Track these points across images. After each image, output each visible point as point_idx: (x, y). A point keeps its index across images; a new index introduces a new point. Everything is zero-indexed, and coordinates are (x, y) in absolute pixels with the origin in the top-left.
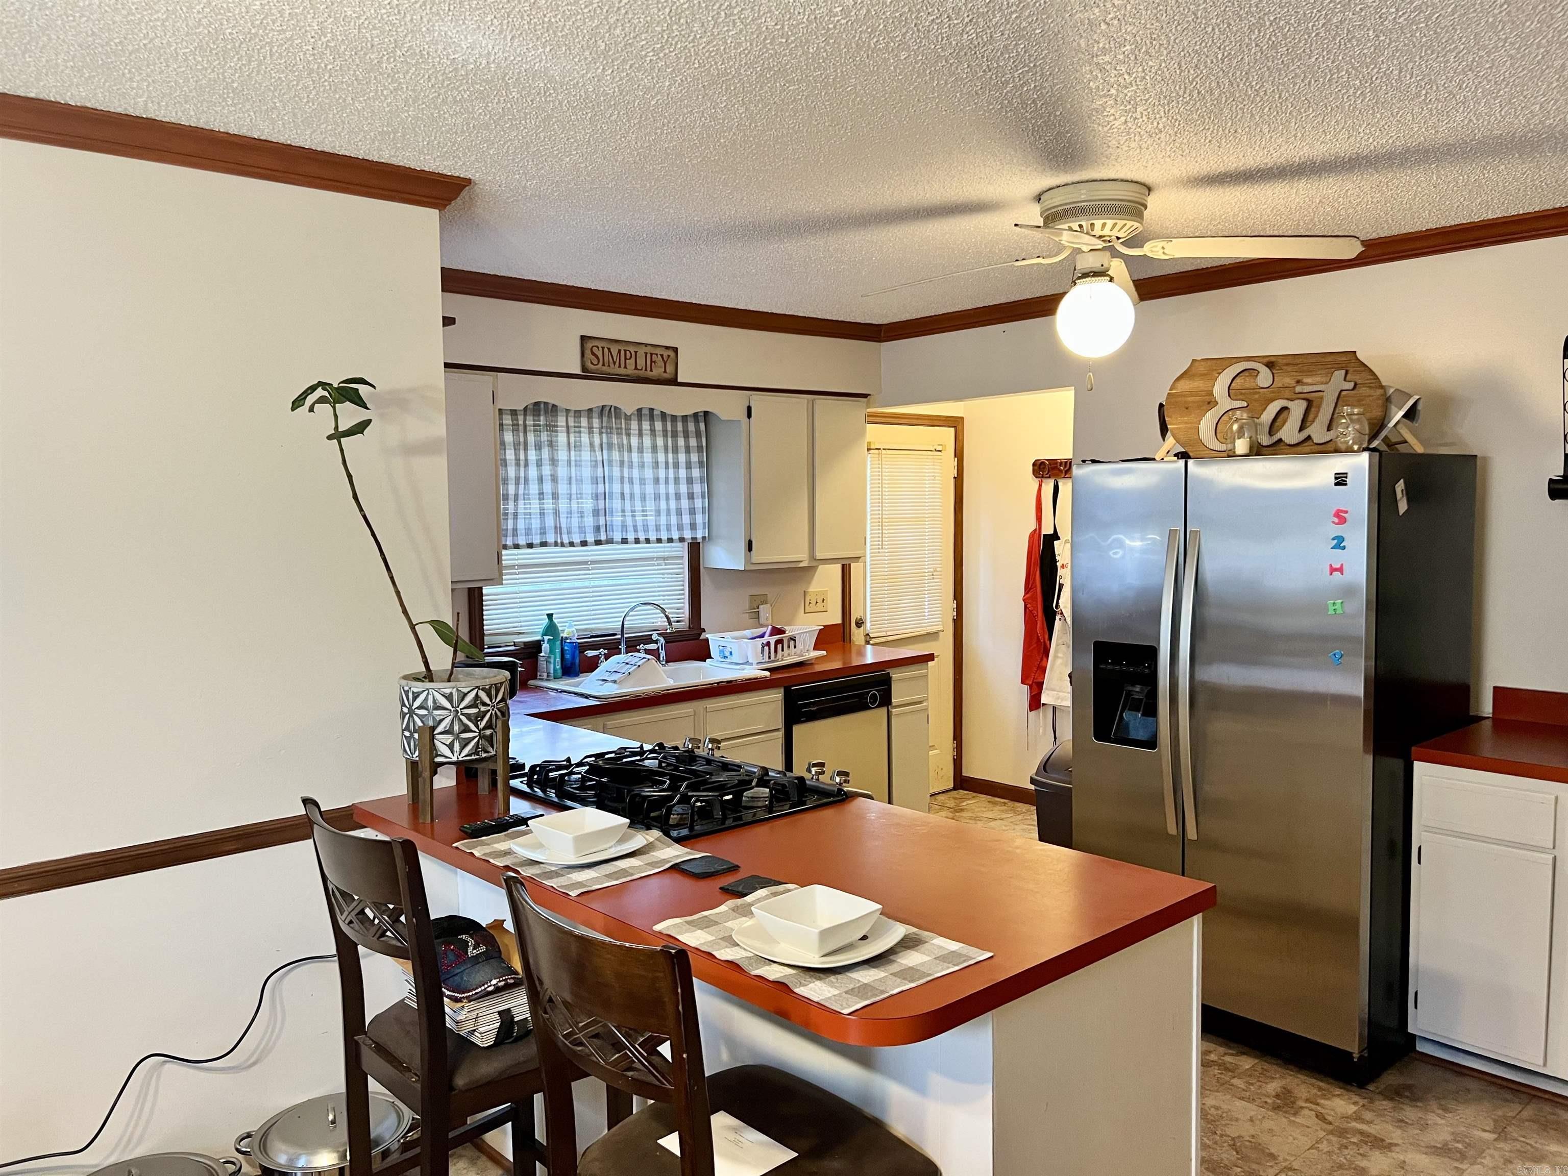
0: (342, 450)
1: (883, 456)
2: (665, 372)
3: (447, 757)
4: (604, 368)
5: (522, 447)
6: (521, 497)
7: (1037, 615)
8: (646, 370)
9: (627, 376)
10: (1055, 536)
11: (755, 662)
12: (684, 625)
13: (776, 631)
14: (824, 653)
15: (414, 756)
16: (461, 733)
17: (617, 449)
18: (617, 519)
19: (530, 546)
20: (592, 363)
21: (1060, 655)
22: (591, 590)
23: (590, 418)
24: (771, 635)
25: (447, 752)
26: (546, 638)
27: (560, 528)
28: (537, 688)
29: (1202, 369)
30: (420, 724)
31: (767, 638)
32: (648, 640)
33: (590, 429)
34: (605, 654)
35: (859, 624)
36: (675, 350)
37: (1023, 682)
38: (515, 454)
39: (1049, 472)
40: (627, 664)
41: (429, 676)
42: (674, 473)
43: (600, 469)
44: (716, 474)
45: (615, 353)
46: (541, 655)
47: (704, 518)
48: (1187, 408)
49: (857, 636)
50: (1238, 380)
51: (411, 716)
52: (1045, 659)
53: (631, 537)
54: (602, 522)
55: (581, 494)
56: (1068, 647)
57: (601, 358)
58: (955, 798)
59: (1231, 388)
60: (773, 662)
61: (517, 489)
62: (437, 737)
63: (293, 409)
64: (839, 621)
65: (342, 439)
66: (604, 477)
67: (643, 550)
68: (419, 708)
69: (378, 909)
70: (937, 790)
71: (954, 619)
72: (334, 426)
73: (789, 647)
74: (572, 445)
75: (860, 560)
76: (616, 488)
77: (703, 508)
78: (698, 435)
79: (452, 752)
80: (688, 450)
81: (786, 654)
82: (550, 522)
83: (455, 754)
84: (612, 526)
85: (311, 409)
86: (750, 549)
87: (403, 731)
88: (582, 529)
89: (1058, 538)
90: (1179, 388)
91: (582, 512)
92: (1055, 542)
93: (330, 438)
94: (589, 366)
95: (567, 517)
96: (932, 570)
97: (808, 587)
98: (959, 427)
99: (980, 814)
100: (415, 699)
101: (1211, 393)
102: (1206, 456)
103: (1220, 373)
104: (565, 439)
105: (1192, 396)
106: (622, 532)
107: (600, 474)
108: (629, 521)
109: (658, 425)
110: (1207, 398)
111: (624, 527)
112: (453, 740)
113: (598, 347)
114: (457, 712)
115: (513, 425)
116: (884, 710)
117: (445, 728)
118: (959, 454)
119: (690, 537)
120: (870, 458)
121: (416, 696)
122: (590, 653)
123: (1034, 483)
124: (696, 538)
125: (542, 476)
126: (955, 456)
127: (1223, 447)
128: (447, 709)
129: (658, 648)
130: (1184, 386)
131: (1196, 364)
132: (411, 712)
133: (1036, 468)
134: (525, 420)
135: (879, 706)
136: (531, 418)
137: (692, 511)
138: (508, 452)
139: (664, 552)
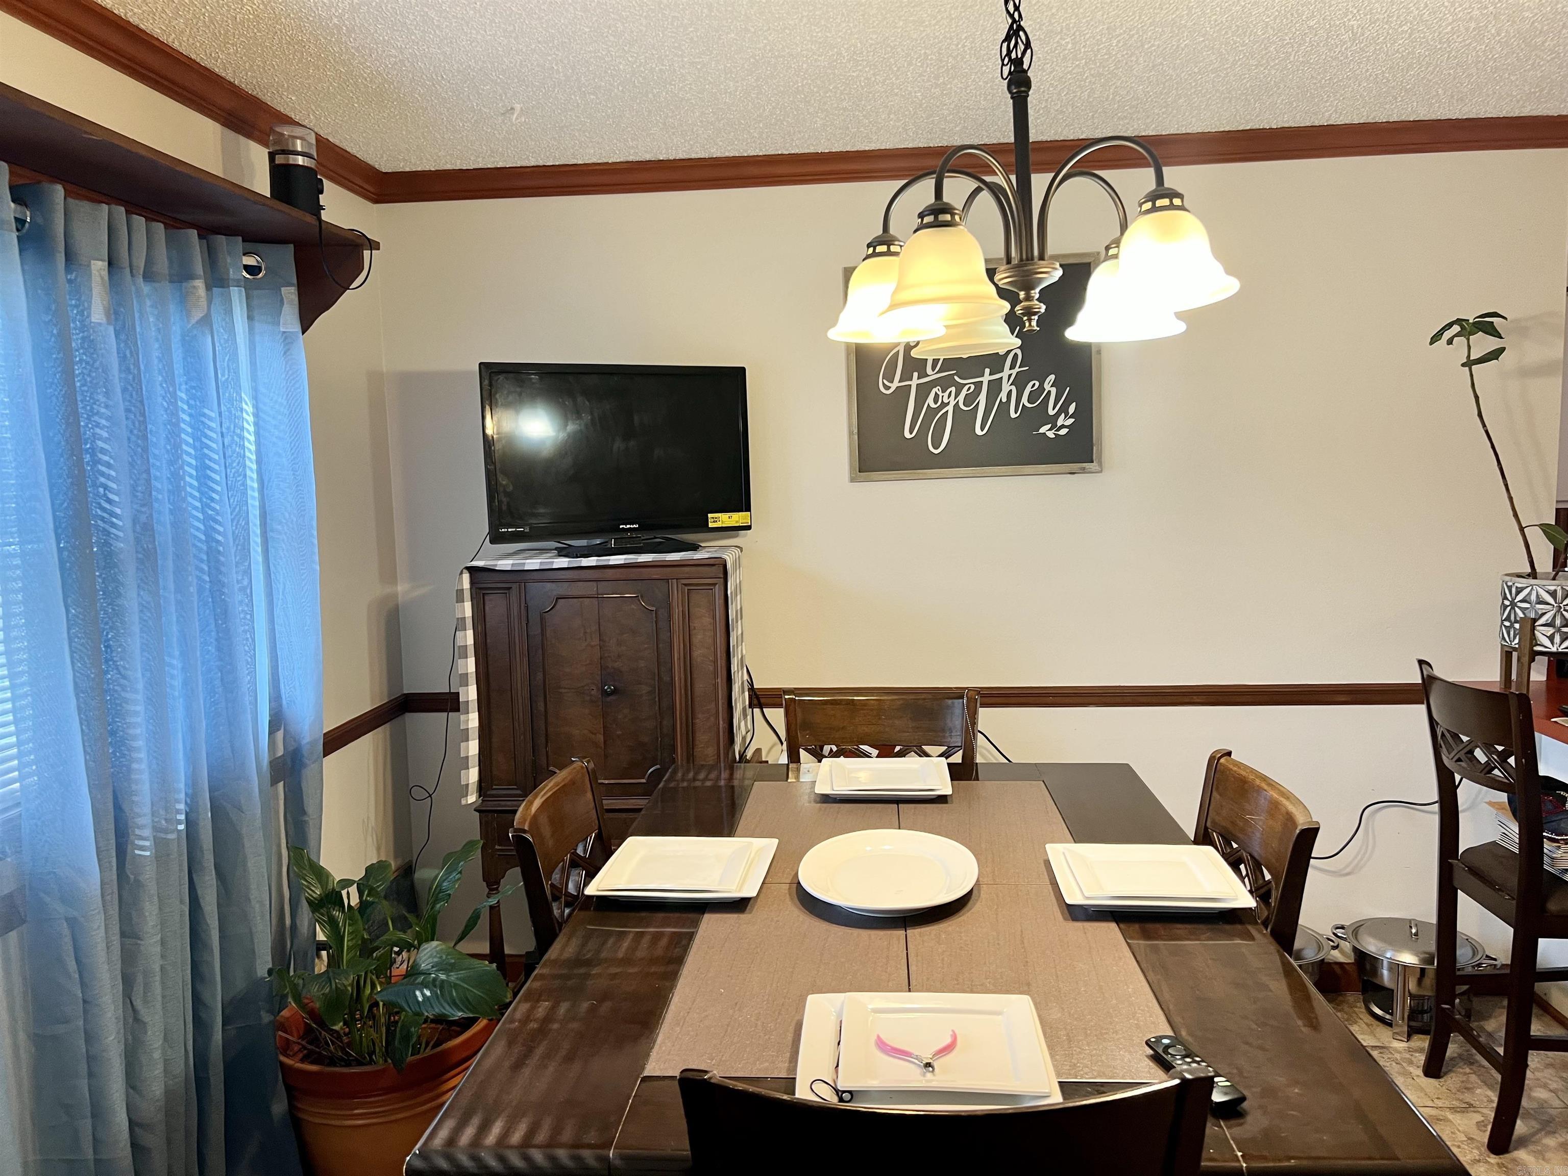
0: (1472, 375)
3: (1546, 647)
15: (1513, 644)
16: (1564, 626)
25: (1547, 642)
30: (1522, 616)
41: (1533, 574)
51: (1513, 608)
62: (1538, 628)
63: (1431, 343)
65: (1473, 367)
68: (1521, 601)
69: (1488, 749)
72: (1466, 355)
79: (1552, 643)
83: (1555, 646)
85: (1450, 342)
87: (1502, 621)
93: (1463, 365)
100: (1518, 593)
112: (1554, 633)
114: (1560, 607)
117: (1547, 620)
121: (1519, 590)
128: (1548, 604)
132: (1513, 605)
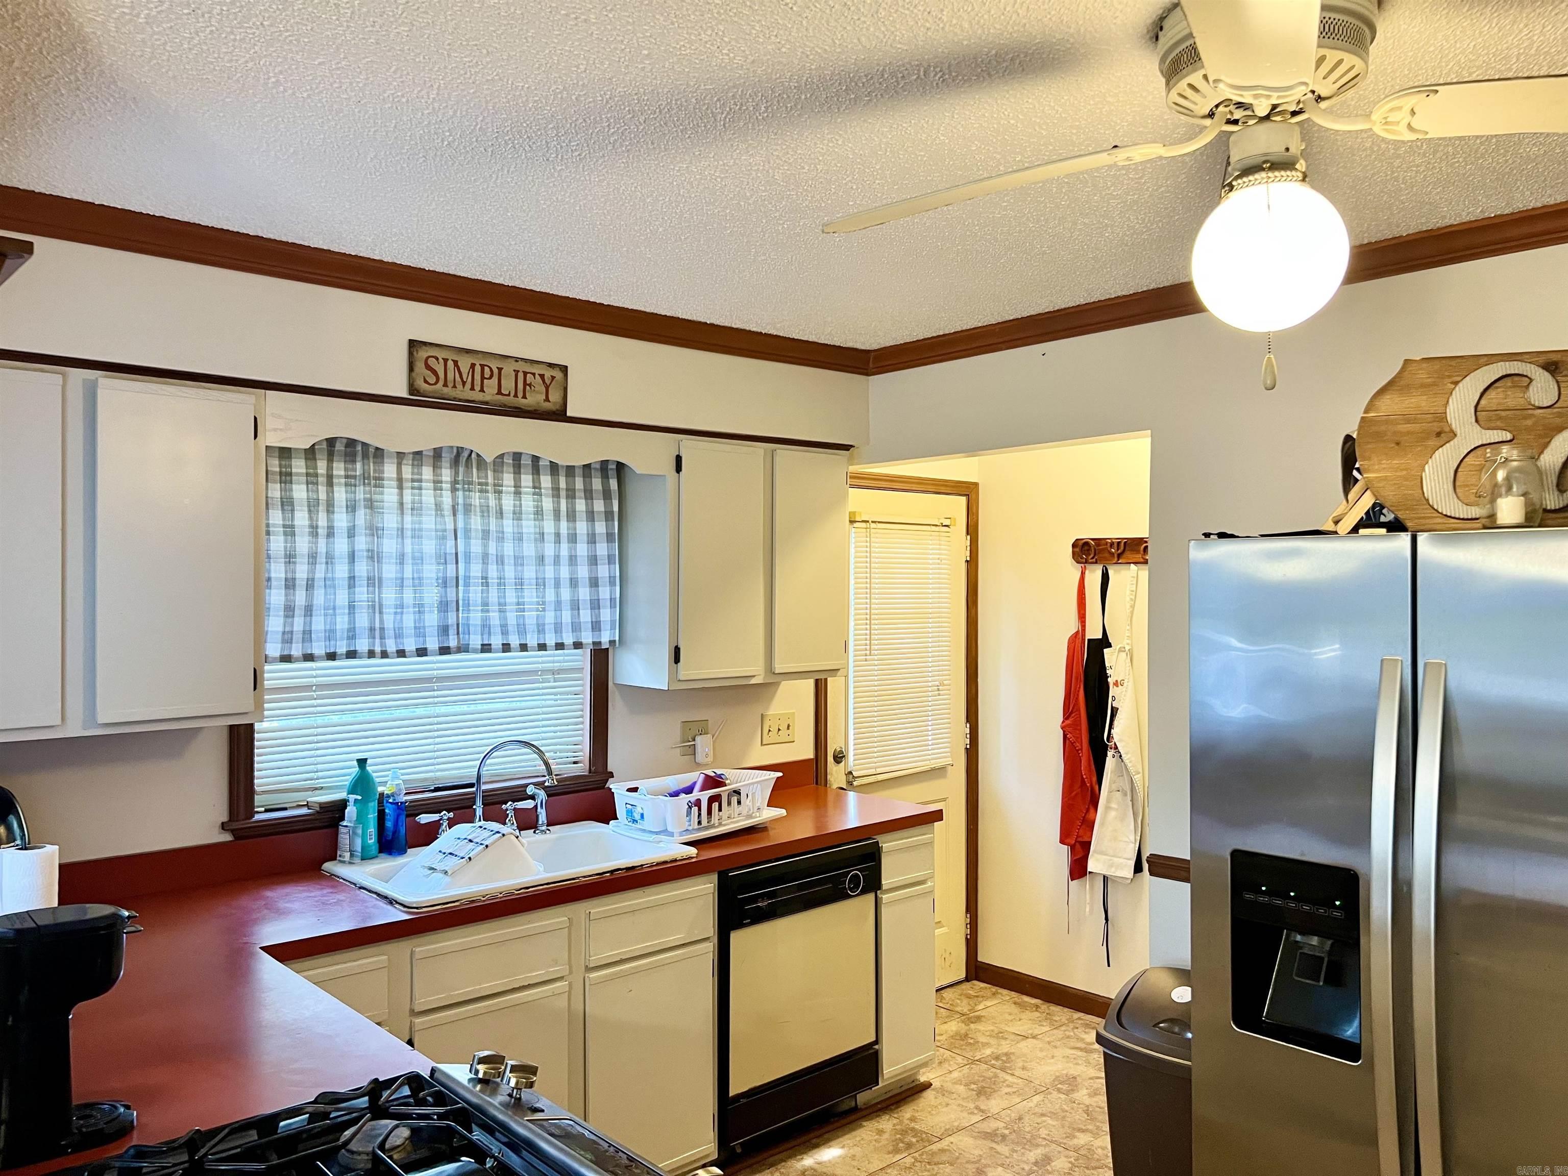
1: (872, 530)
2: (547, 399)
4: (445, 390)
5: (322, 508)
6: (319, 583)
7: (1081, 749)
8: (516, 396)
9: (486, 403)
10: (1104, 642)
11: (676, 830)
12: (582, 769)
13: (714, 782)
14: (783, 812)
17: (479, 514)
18: (476, 617)
19: (332, 656)
20: (426, 382)
21: (1114, 805)
22: (435, 720)
23: (436, 467)
24: (703, 789)
26: (352, 797)
27: (382, 629)
28: (332, 876)
29: (1422, 375)
31: (696, 795)
32: (519, 794)
33: (437, 484)
34: (449, 819)
35: (839, 758)
36: (564, 369)
37: (1062, 841)
38: (311, 518)
39: (1095, 555)
40: (471, 841)
42: (570, 549)
43: (450, 543)
44: (633, 550)
45: (465, 368)
46: (345, 823)
47: (613, 614)
48: (1398, 444)
49: (836, 775)
50: (1492, 394)
52: (1092, 810)
53: (496, 641)
54: (451, 619)
55: (420, 578)
56: (1125, 795)
57: (441, 375)
58: (969, 997)
59: (1479, 408)
60: (707, 828)
61: (312, 571)
64: (810, 755)
66: (457, 554)
67: (516, 660)
70: (945, 982)
71: (966, 748)
73: (729, 804)
74: (408, 506)
75: (839, 673)
76: (476, 570)
77: (612, 600)
78: (607, 495)
80: (591, 516)
81: (725, 816)
82: (363, 621)
84: (468, 625)
86: (677, 660)
88: (420, 631)
89: (1109, 646)
90: (1383, 408)
91: (421, 606)
92: (1106, 651)
94: (420, 384)
95: (396, 613)
96: (937, 683)
97: (767, 708)
98: (973, 496)
99: (1004, 1028)
101: (1442, 417)
102: (1438, 527)
103: (1456, 383)
104: (395, 498)
105: (1408, 422)
106: (482, 635)
107: (450, 548)
108: (495, 618)
109: (546, 481)
110: (1436, 427)
111: (486, 627)
113: (437, 359)
115: (307, 475)
116: (871, 897)
118: (972, 530)
119: (590, 641)
120: (855, 534)
122: (425, 818)
123: (1073, 571)
124: (600, 643)
125: (353, 552)
126: (968, 533)
127: (1474, 512)
129: (536, 806)
130: (1390, 405)
131: (1411, 368)
133: (1077, 550)
134: (330, 468)
135: (864, 892)
136: (342, 465)
137: (595, 605)
138: (297, 514)
139: (553, 662)
